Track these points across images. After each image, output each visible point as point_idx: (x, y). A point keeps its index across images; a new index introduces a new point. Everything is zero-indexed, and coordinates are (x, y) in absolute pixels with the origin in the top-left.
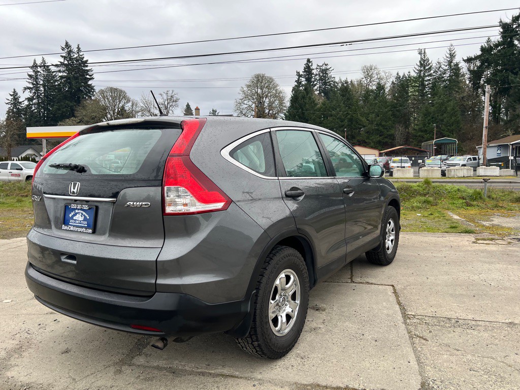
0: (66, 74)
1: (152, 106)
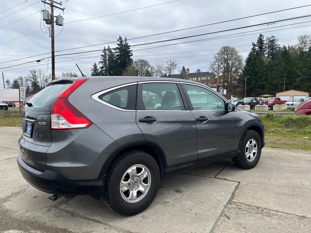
0: (119, 54)
1: (162, 69)
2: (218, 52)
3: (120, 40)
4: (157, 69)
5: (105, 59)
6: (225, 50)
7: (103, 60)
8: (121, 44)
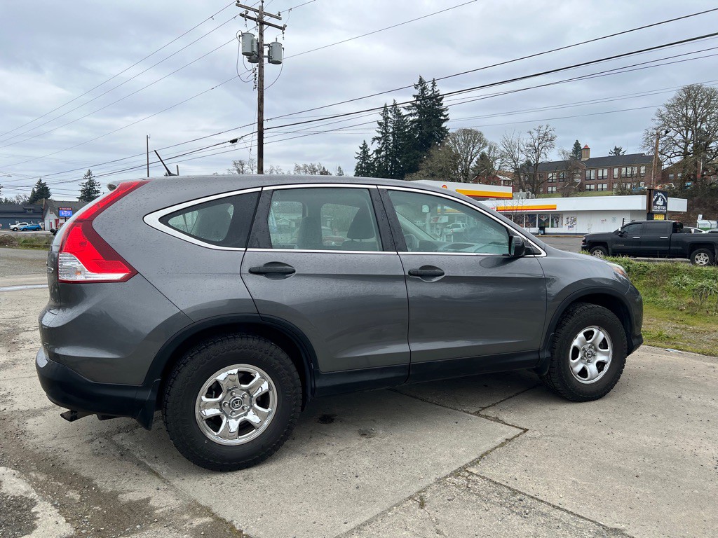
0: (417, 118)
1: (516, 150)
2: (669, 103)
3: (421, 86)
4: (502, 148)
5: (387, 132)
6: (689, 97)
7: (382, 133)
8: (422, 97)
